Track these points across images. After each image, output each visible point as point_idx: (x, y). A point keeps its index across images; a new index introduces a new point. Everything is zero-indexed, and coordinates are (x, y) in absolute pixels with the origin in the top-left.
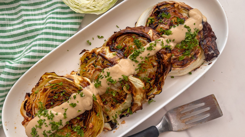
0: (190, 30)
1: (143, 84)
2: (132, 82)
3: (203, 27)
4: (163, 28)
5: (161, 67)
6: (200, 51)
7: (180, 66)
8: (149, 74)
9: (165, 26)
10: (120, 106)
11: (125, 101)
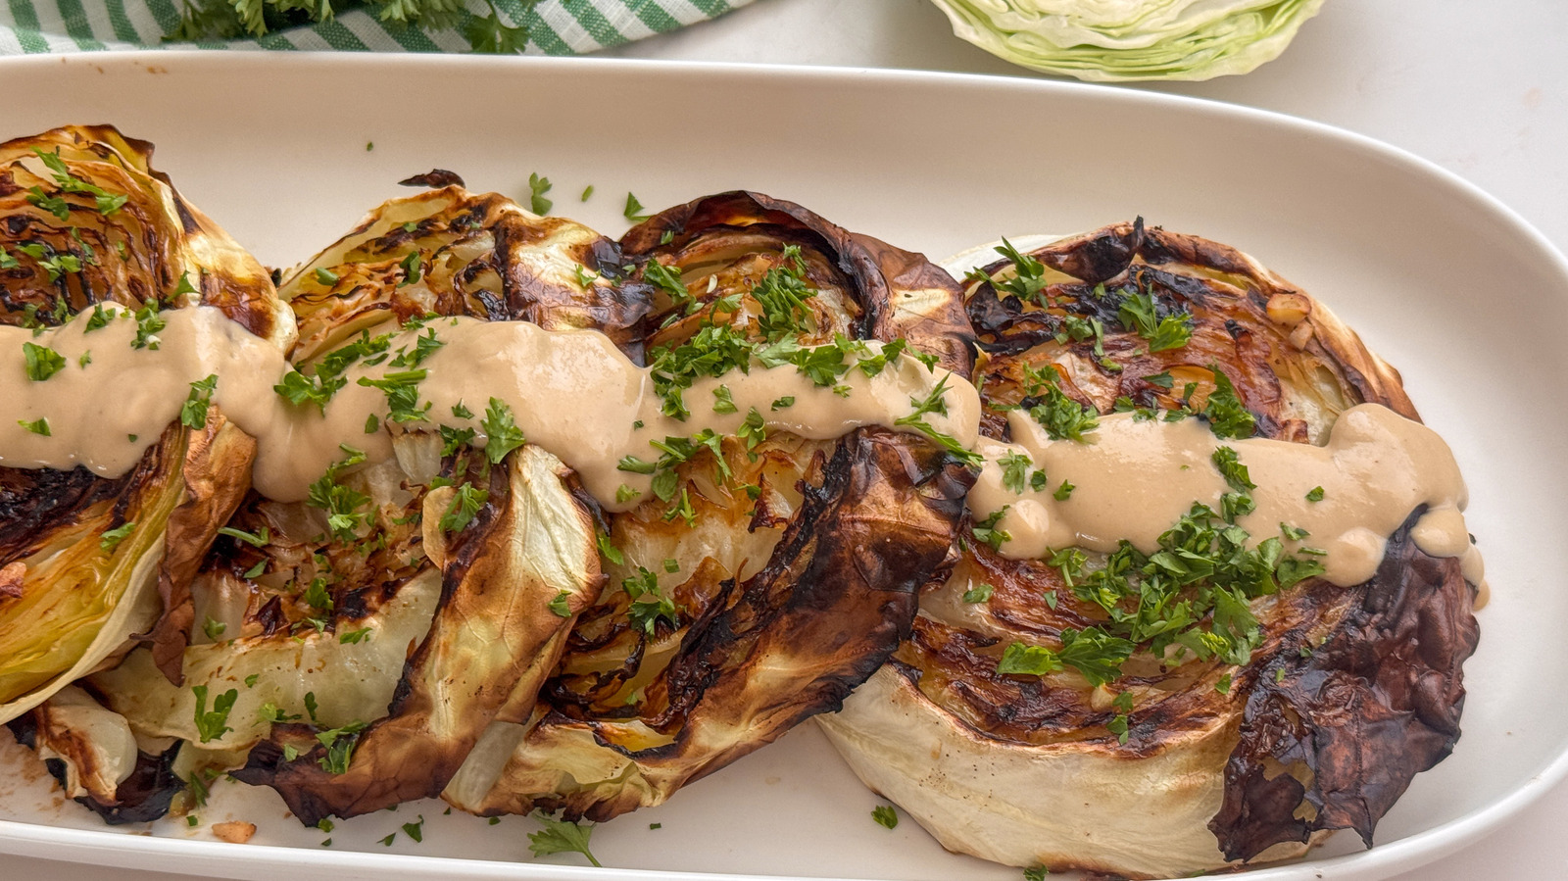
0: (1243, 506)
1: (583, 576)
2: (519, 504)
3: (1381, 569)
4: (1068, 379)
5: (797, 552)
6: (1217, 724)
7: (978, 710)
8: (693, 567)
9: (1094, 380)
10: (310, 642)
11: (373, 622)
